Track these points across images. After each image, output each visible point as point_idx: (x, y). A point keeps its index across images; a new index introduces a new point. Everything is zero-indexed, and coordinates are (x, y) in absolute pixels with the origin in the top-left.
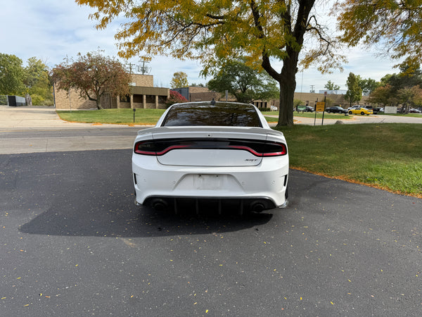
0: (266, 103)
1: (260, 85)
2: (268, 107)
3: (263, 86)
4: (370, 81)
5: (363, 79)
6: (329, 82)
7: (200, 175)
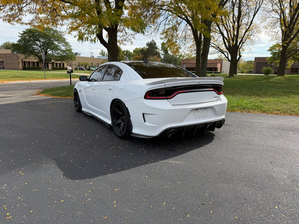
0: (63, 64)
1: (59, 50)
2: (65, 67)
3: (61, 51)
4: (127, 52)
5: (123, 50)
6: (102, 51)
7: (197, 109)
